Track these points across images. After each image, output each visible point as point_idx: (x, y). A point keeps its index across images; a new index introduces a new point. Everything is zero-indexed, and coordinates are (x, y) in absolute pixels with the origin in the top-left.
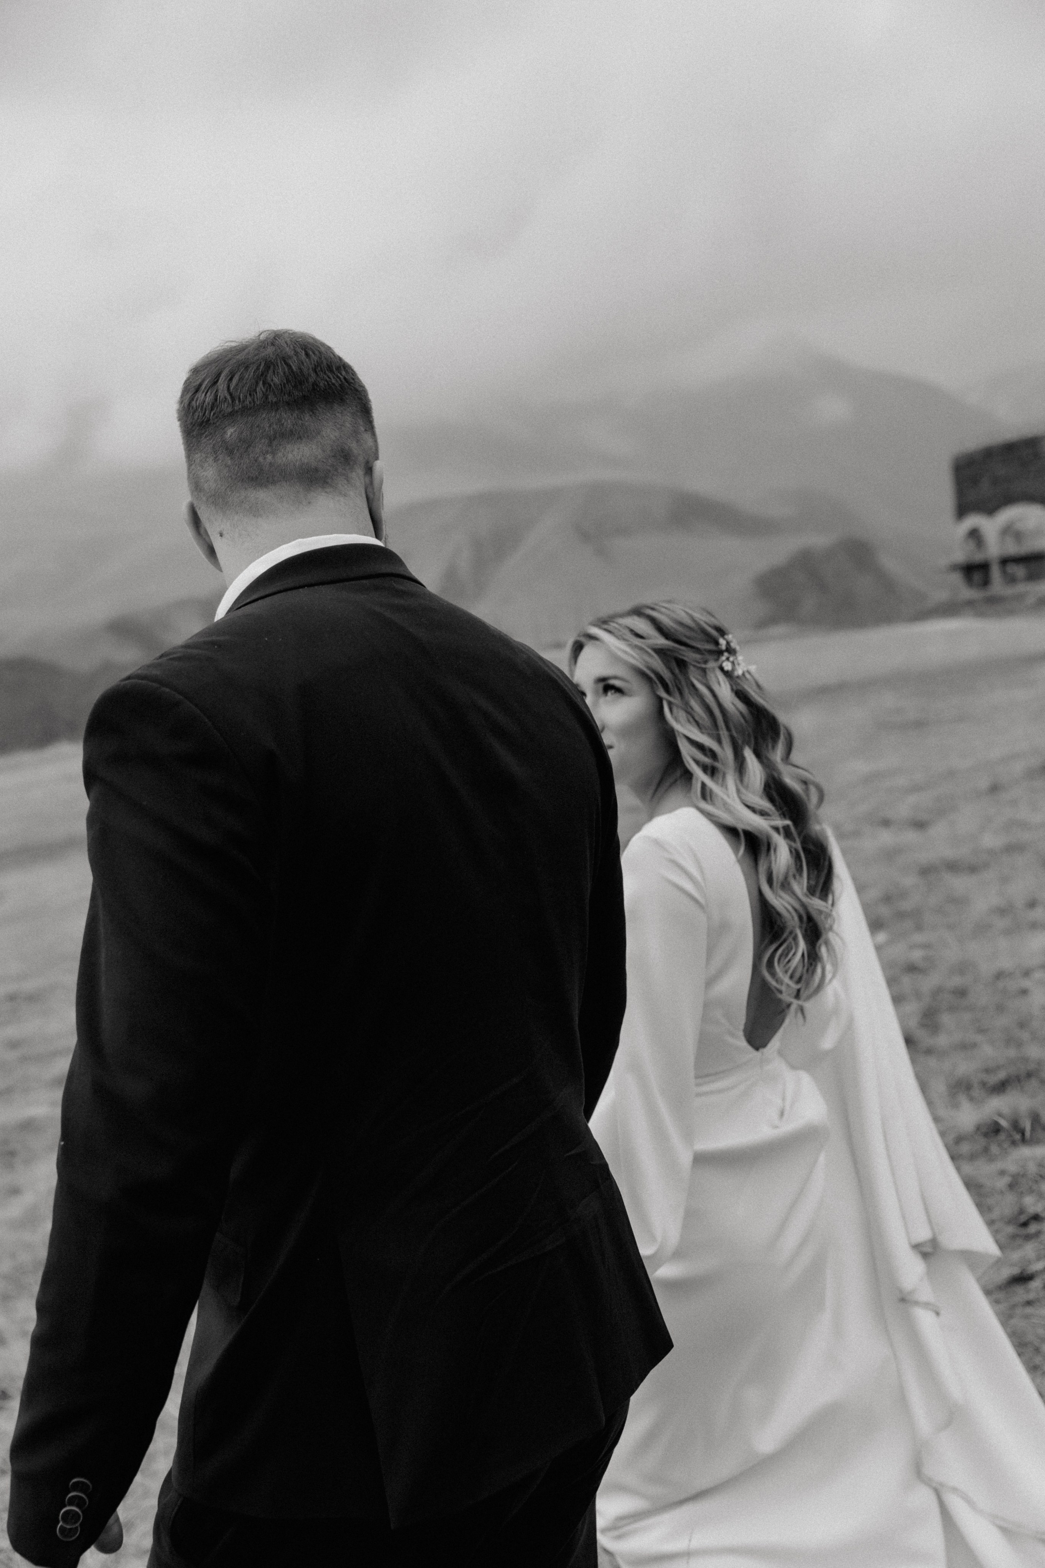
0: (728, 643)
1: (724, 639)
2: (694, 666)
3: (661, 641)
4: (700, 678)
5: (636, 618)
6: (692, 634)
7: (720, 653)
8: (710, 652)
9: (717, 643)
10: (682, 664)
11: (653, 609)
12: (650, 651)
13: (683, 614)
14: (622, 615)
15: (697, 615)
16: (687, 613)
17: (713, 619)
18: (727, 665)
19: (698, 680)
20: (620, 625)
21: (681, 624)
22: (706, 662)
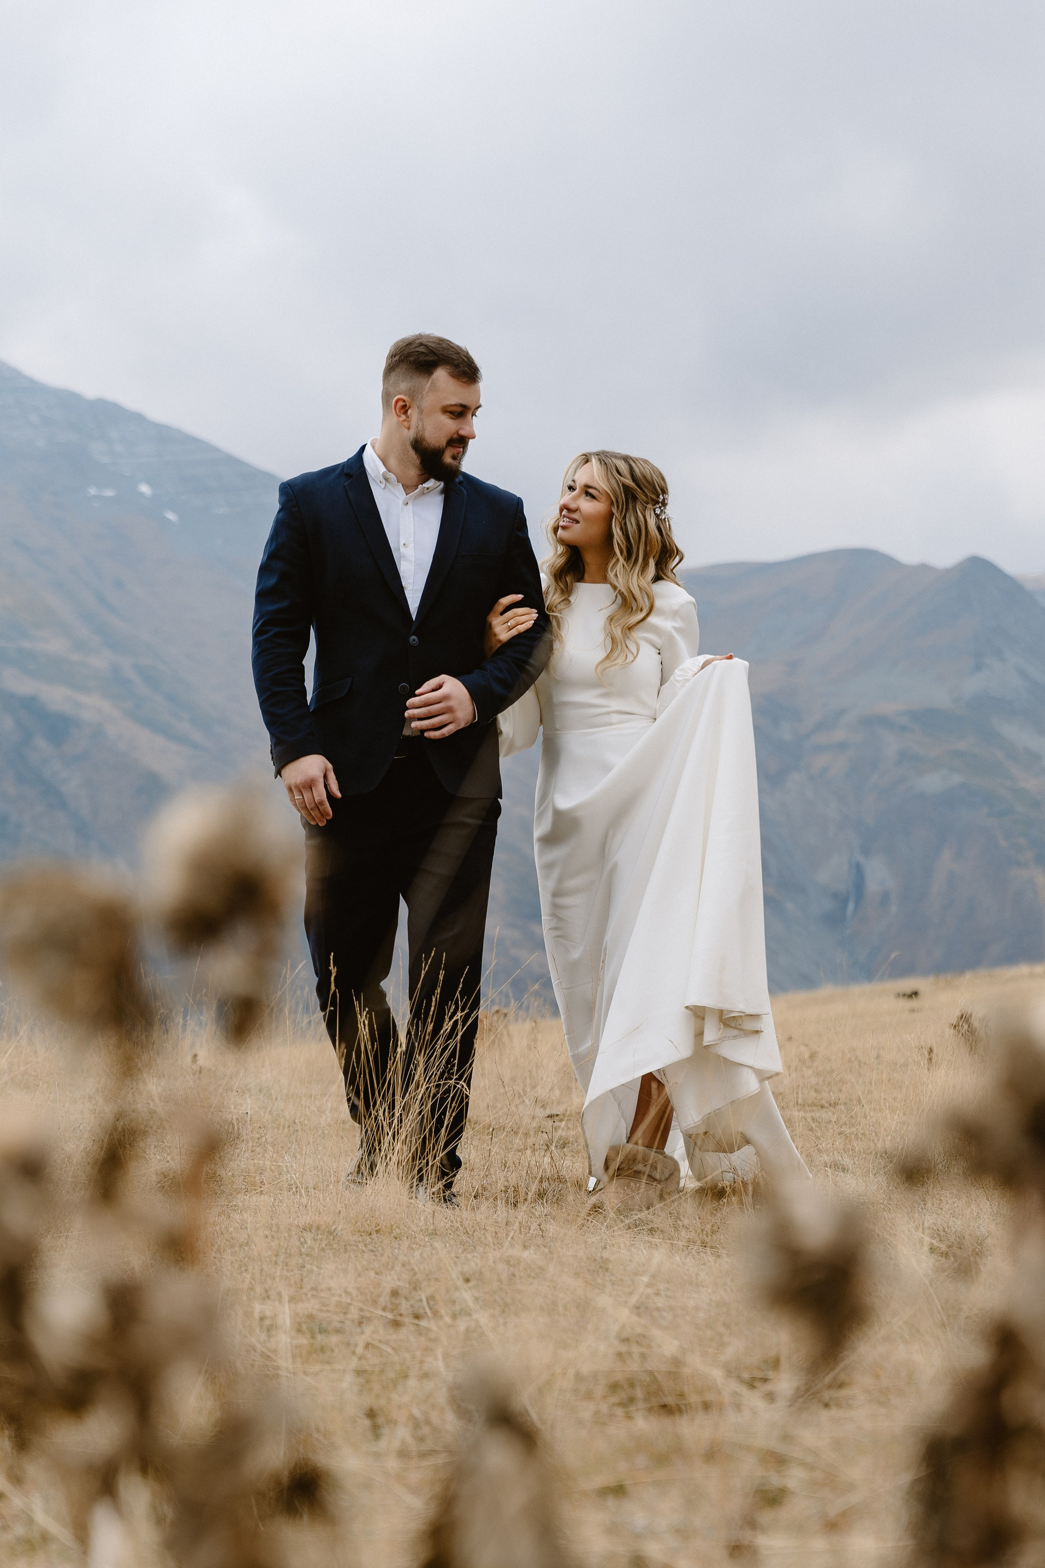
0: (664, 499)
1: (663, 496)
2: (641, 502)
3: (629, 482)
4: (641, 509)
5: (623, 462)
6: (646, 484)
7: (658, 502)
8: (652, 499)
9: (658, 497)
10: (635, 499)
11: (634, 462)
12: (621, 485)
13: (648, 472)
14: (616, 457)
15: (655, 477)
16: (651, 474)
17: (662, 482)
18: (658, 511)
19: (639, 509)
20: (612, 462)
21: (645, 477)
22: (647, 503)
